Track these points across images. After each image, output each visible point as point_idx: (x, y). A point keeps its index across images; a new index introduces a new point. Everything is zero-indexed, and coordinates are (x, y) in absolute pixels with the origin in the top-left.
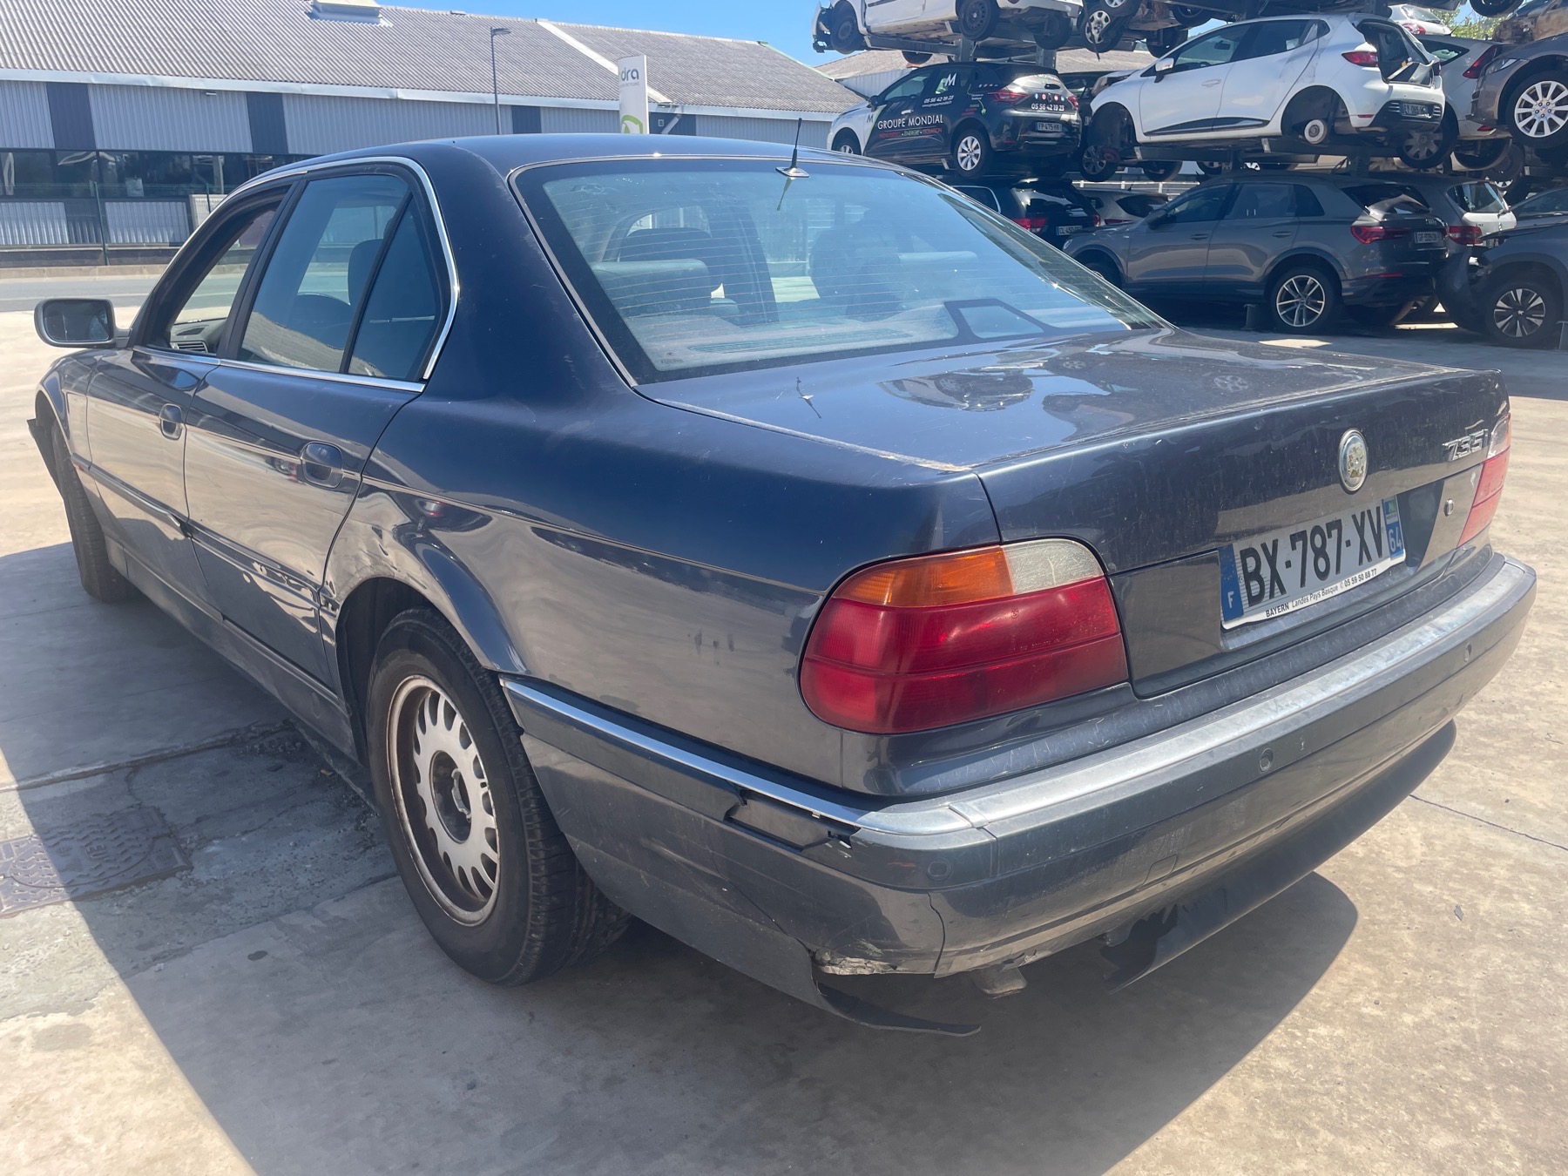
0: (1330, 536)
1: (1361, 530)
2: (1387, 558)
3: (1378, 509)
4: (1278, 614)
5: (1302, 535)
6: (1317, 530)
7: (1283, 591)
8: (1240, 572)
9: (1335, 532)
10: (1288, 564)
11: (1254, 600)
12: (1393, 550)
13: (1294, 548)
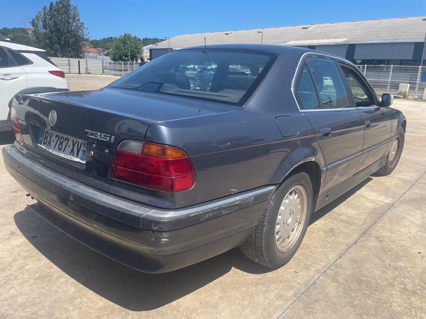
0: (65, 141)
1: (74, 145)
2: (79, 158)
3: (82, 143)
4: (47, 150)
5: (59, 136)
6: (62, 137)
7: (50, 146)
8: (44, 136)
9: (67, 141)
10: (53, 141)
11: (45, 144)
12: (82, 158)
13: (56, 138)
